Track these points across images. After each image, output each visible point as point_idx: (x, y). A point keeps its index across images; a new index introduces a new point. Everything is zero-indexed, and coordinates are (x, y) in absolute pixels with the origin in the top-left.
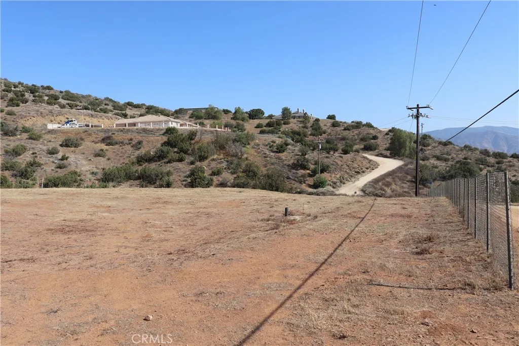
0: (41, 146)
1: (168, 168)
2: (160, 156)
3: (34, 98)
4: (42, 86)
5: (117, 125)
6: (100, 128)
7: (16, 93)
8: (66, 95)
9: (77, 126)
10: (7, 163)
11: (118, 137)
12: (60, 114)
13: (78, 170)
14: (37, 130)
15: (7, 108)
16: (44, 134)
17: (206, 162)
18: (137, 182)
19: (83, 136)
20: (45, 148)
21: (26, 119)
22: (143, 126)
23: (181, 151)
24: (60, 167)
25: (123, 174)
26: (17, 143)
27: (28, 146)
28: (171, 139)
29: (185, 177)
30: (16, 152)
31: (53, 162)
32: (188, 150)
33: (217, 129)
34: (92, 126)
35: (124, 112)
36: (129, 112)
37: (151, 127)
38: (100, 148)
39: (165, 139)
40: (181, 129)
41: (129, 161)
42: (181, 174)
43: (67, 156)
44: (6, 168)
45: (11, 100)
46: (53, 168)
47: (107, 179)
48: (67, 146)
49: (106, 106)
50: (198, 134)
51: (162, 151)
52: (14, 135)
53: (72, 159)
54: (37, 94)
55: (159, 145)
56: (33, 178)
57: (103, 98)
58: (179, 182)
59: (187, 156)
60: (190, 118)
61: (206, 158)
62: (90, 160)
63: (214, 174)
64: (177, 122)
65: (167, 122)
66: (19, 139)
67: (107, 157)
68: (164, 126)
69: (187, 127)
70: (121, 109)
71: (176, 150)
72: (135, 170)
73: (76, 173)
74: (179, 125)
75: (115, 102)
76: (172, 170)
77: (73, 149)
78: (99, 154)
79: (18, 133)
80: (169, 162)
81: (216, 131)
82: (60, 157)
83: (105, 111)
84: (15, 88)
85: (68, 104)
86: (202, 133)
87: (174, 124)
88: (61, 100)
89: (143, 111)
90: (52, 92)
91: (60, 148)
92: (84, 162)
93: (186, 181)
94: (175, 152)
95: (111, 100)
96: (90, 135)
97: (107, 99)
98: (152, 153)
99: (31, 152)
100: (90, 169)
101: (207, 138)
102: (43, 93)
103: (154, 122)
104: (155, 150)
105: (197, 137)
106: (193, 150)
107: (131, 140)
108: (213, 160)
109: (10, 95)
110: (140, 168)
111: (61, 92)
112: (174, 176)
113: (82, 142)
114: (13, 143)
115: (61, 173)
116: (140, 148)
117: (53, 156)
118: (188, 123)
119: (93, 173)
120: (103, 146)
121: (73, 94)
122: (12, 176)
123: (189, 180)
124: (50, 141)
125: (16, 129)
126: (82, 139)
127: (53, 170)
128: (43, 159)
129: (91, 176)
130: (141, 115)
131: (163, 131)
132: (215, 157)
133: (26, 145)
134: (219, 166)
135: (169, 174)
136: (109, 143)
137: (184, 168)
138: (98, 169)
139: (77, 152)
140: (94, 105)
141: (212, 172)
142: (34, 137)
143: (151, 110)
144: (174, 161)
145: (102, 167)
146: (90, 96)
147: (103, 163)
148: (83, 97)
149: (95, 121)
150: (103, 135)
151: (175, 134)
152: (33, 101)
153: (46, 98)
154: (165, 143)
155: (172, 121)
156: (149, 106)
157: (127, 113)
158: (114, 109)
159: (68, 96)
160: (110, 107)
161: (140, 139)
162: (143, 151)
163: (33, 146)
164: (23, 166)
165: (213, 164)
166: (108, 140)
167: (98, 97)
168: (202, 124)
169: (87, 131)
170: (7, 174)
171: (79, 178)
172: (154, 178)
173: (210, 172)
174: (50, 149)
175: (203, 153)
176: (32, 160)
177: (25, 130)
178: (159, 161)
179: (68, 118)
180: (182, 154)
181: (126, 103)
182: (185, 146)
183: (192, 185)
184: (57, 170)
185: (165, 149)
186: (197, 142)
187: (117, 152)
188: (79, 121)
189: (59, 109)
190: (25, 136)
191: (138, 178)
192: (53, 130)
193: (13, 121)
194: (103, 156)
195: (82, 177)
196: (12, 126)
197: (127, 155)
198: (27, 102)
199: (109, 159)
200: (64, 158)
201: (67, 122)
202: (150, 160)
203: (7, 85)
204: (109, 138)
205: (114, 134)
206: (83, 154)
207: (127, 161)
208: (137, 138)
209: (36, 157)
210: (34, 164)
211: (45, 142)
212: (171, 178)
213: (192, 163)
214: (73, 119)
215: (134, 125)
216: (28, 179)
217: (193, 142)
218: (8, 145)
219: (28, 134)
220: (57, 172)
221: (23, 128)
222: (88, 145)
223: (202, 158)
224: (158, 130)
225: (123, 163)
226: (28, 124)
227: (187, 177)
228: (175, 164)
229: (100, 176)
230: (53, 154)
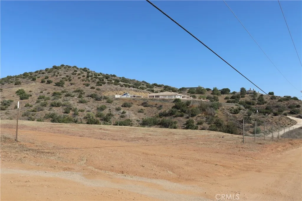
0: (113, 106)
1: (175, 120)
2: (171, 114)
3: (108, 82)
4: (111, 75)
5: (150, 96)
6: (141, 98)
7: (99, 79)
8: (122, 79)
9: (129, 97)
10: (98, 114)
11: (150, 103)
12: (121, 90)
13: (131, 119)
14: (110, 98)
15: (96, 87)
16: (114, 100)
17: (195, 117)
18: (159, 126)
19: (132, 101)
20: (114, 107)
21: (105, 92)
22: (163, 98)
23: (182, 111)
24: (122, 117)
25: (152, 121)
26: (102, 104)
27: (107, 106)
28: (177, 105)
29: (183, 125)
30: (102, 109)
31: (119, 114)
32: (186, 111)
33: (202, 100)
34: (137, 97)
35: (152, 89)
36: (155, 89)
37: (167, 98)
38: (141, 108)
39: (174, 104)
40: (183, 100)
41: (155, 115)
42: (181, 123)
43: (125, 111)
44: (98, 116)
45: (98, 83)
46: (119, 117)
47: (144, 123)
48: (125, 106)
49: (143, 86)
50: (192, 102)
51: (172, 111)
52: (100, 100)
53: (127, 113)
54: (109, 79)
55: (171, 108)
56: (109, 121)
57: (141, 81)
58: (180, 127)
59: (185, 114)
60: (188, 93)
61: (195, 115)
62: (136, 114)
63: (198, 124)
64: (180, 96)
65: (175, 95)
66: (102, 102)
67: (144, 113)
68: (173, 98)
69: (186, 99)
70: (151, 88)
71: (179, 110)
72: (158, 120)
73: (129, 120)
74: (182, 97)
75: (148, 83)
76: (177, 121)
77: (128, 108)
78: (140, 111)
79: (102, 99)
80: (176, 117)
81: (202, 101)
82: (122, 112)
83: (142, 88)
84: (98, 76)
85: (124, 85)
86: (194, 102)
87: (179, 97)
88: (120, 82)
89: (162, 89)
90: (116, 78)
91: (122, 107)
92: (133, 115)
93: (184, 127)
94: (179, 112)
95: (145, 82)
96: (136, 101)
97: (143, 82)
98: (167, 112)
99: (108, 109)
100: (136, 118)
101: (196, 105)
102: (111, 78)
103: (169, 96)
104: (168, 110)
105: (191, 104)
106: (188, 111)
107: (157, 104)
108: (199, 116)
109: (97, 80)
110: (161, 119)
111: (120, 78)
112: (178, 124)
113: (132, 105)
114: (100, 104)
115: (123, 120)
116: (161, 109)
117: (119, 111)
118: (186, 96)
119: (137, 121)
120: (143, 107)
121: (126, 79)
122: (101, 120)
123: (186, 126)
124: (117, 104)
125: (101, 97)
126: (132, 103)
127: (119, 118)
128: (114, 112)
129: (136, 122)
130: (161, 91)
131: (173, 101)
132: (200, 115)
133: (106, 105)
134: (201, 120)
135: (175, 123)
136: (146, 106)
137: (183, 120)
138: (140, 119)
139: (130, 110)
140: (137, 85)
141: (198, 123)
142: (109, 102)
143: (167, 88)
144: (178, 116)
145: (142, 118)
146: (134, 80)
147: (142, 116)
148: (131, 80)
149: (137, 94)
150: (143, 102)
151: (179, 102)
152: (108, 83)
153: (113, 81)
154: (174, 106)
155: (178, 95)
156: (165, 86)
157: (154, 89)
158: (147, 87)
159: (124, 80)
160: (145, 86)
161: (161, 104)
162: (162, 110)
163: (109, 106)
164: (105, 115)
165: (199, 119)
166: (145, 104)
167: (139, 81)
168: (194, 97)
169: (135, 99)
170: (98, 118)
171: (131, 123)
172: (168, 124)
173: (197, 123)
174: (117, 108)
175: (193, 113)
176: (109, 113)
177: (105, 98)
178: (171, 116)
179: (124, 92)
180: (182, 113)
181: (153, 84)
182: (184, 108)
183: (187, 128)
184: (121, 118)
185: (174, 110)
186: (191, 107)
187: (150, 111)
188: (130, 94)
189: (120, 87)
190: (105, 101)
191: (160, 124)
192: (118, 98)
193: (99, 93)
194: (143, 112)
195: (132, 122)
196: (99, 96)
197: (154, 112)
198: (105, 84)
199: (145, 114)
200: (124, 113)
201: (125, 95)
202: (166, 115)
203: (95, 75)
204: (145, 103)
205: (148, 101)
206: (133, 111)
207: (154, 115)
208: (160, 103)
209: (111, 111)
210: (110, 115)
211: (115, 104)
212: (177, 125)
213: (188, 118)
214: (128, 93)
215: (158, 96)
216: (107, 122)
217: (188, 106)
218: (98, 105)
219: (107, 100)
220: (121, 119)
221: (104, 97)
222: (135, 106)
223: (193, 116)
224: (170, 100)
225: (152, 116)
226: (106, 95)
227: (185, 125)
228: (179, 118)
229: (141, 122)
230: (119, 110)
